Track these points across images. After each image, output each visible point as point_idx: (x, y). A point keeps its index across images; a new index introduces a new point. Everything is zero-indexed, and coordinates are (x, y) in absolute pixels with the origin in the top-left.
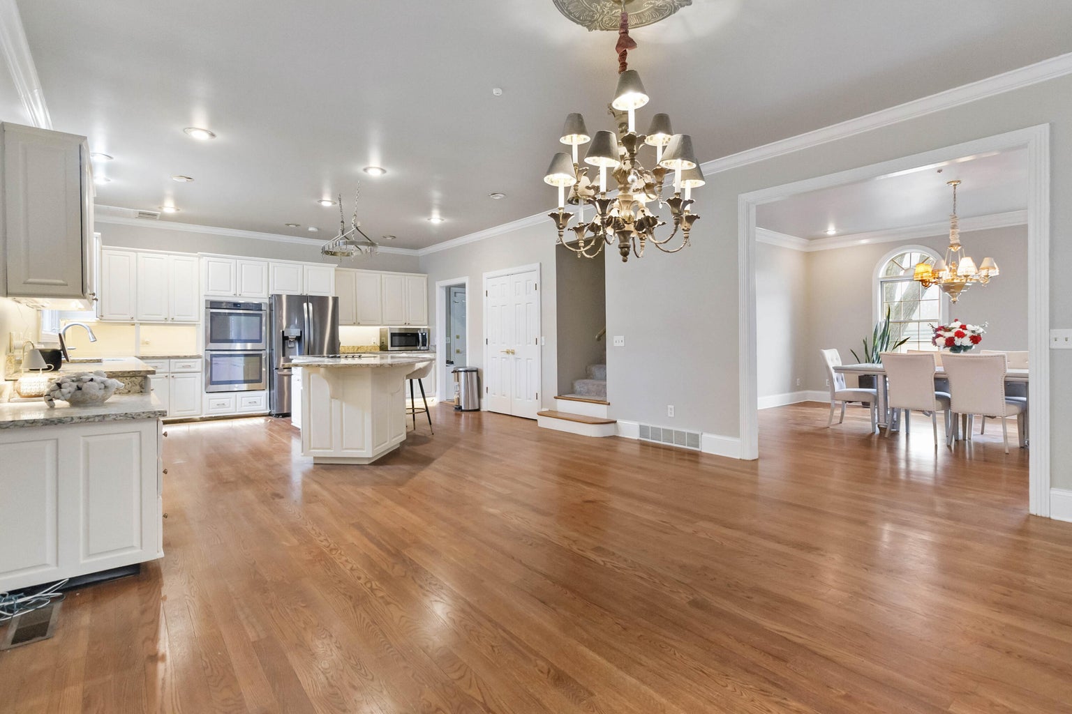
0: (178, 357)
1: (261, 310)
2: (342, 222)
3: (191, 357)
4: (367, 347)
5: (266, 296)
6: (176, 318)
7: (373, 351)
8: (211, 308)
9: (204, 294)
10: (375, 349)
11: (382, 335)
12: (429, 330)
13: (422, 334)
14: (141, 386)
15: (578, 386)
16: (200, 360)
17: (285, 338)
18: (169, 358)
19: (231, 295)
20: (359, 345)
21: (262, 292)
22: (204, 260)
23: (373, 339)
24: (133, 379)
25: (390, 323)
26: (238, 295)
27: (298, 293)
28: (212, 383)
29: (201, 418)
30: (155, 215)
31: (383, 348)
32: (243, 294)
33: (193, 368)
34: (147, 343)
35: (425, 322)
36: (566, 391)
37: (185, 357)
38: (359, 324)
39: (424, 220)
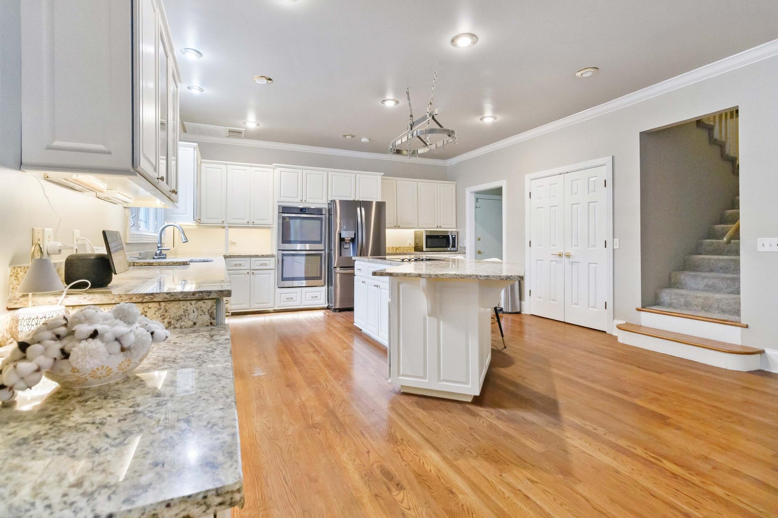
0: (257, 256)
1: (322, 214)
2: (411, 116)
3: (267, 256)
4: (404, 248)
5: (326, 202)
6: (256, 222)
7: (409, 252)
8: (283, 213)
9: (277, 200)
10: (411, 250)
11: (417, 237)
12: (458, 233)
13: (452, 236)
14: (211, 315)
15: (667, 295)
16: (274, 258)
17: (342, 240)
18: (250, 256)
19: (298, 201)
20: (398, 246)
21: (322, 199)
22: (278, 170)
23: (408, 240)
24: (201, 303)
25: (425, 226)
26: (304, 201)
27: (352, 199)
28: (283, 279)
29: (274, 310)
30: (240, 132)
31: (418, 248)
32: (308, 200)
33: (269, 265)
34: (234, 243)
35: (454, 225)
36: (650, 302)
37: (262, 256)
38: (399, 227)
39: (477, 120)
